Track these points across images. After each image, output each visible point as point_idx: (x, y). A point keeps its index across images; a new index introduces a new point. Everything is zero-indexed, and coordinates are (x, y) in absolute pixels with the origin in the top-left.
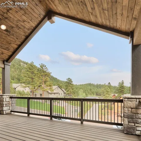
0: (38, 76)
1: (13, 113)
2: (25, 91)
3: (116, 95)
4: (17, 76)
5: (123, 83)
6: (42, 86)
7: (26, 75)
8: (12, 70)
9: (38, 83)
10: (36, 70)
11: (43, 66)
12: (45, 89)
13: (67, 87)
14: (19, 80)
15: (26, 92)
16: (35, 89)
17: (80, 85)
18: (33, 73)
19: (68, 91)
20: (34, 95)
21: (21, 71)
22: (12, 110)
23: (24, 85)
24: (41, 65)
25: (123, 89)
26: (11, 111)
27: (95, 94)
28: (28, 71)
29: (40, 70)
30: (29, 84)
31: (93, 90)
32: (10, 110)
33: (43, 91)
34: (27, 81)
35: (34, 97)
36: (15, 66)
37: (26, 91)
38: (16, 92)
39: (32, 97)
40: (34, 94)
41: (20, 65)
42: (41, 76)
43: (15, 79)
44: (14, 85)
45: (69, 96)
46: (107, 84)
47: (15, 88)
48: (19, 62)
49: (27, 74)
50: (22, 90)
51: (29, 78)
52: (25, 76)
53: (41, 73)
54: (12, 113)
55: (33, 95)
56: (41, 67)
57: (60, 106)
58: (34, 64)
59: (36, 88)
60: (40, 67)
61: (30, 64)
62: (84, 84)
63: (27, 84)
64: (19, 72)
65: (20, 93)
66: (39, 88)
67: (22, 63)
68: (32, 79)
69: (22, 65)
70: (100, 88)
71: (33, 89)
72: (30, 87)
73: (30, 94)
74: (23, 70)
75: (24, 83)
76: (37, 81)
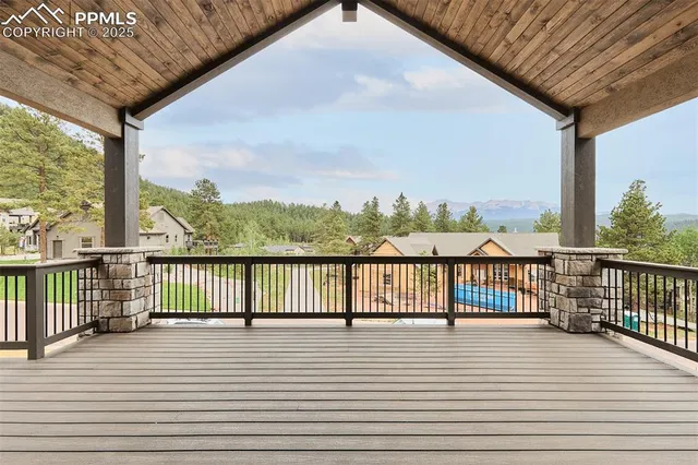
3: (357, 240)
5: (376, 205)
13: (198, 212)
17: (235, 205)
19: (200, 227)
20: (50, 244)
25: (376, 223)
26: (153, 315)
27: (286, 237)
28: (18, 137)
31: (279, 225)
32: (149, 312)
45: (206, 244)
46: (330, 205)
49: (16, 149)
51: (26, 171)
54: (154, 321)
55: (46, 244)
57: (180, 281)
62: (249, 204)
68: (43, 173)
70: (301, 216)
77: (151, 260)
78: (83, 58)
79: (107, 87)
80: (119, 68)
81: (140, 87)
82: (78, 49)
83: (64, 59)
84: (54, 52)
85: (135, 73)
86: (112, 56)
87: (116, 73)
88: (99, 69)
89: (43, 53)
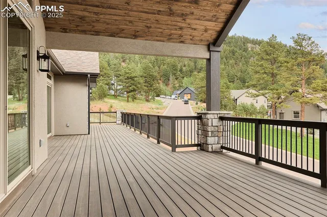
0: (286, 66)
1: (226, 151)
2: (255, 105)
4: (239, 74)
6: (300, 90)
7: (259, 69)
8: (231, 62)
9: (288, 84)
10: (284, 54)
11: (303, 39)
12: (307, 100)
14: (243, 81)
15: (258, 108)
16: (280, 100)
18: (274, 61)
20: (278, 115)
21: (247, 62)
22: (224, 145)
23: (254, 92)
24: (296, 37)
26: (222, 147)
28: (263, 59)
29: (292, 51)
30: (266, 89)
32: (220, 145)
33: (301, 103)
34: (261, 82)
35: (278, 119)
36: (237, 53)
37: (258, 106)
38: (238, 108)
39: (272, 118)
40: (279, 111)
41: (246, 50)
42: (295, 67)
43: (236, 79)
44: (234, 93)
47: (236, 99)
48: (244, 43)
49: (262, 65)
50: (249, 103)
51: (265, 75)
52: (256, 72)
53: (296, 59)
54: (224, 151)
55: (276, 114)
56: (296, 42)
58: (278, 40)
59: (283, 97)
60: (293, 45)
61: (267, 43)
63: (262, 89)
64: (243, 64)
65: (245, 109)
66: (292, 97)
67: (249, 45)
68: (273, 75)
69: (250, 49)
71: (276, 100)
72: (267, 96)
73: (267, 112)
74: (252, 58)
75: (254, 86)
76: (286, 80)
77: (222, 119)
78: (180, 32)
79: (197, 38)
80: (195, 29)
81: (210, 32)
82: (176, 30)
83: (175, 36)
84: (170, 35)
85: (203, 27)
86: (189, 26)
87: (195, 31)
88: (188, 33)
89: (168, 37)
